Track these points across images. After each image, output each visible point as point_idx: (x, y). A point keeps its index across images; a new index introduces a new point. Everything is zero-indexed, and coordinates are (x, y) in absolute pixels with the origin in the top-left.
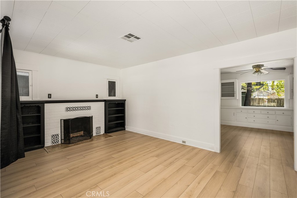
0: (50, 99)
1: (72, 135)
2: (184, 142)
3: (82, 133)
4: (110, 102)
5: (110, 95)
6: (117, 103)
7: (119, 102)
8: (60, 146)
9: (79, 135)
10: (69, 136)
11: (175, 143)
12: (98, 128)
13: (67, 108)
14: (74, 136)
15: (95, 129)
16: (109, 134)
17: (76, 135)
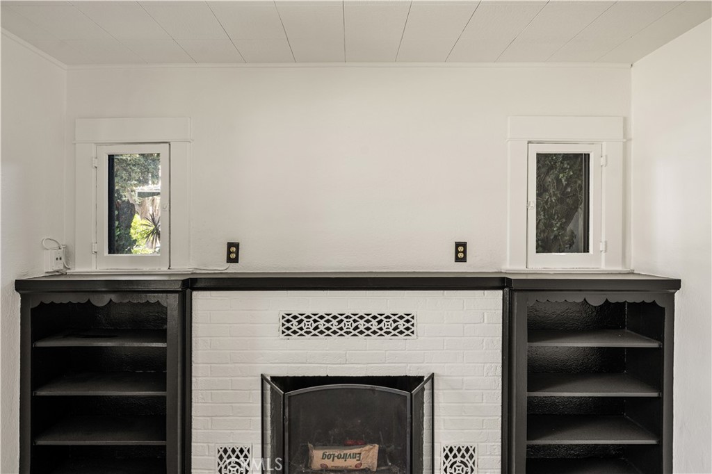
3: (370, 456)
5: (545, 245)
6: (596, 301)
7: (614, 298)
9: (352, 461)
13: (288, 319)
14: (329, 464)
15: (439, 458)
17: (340, 461)
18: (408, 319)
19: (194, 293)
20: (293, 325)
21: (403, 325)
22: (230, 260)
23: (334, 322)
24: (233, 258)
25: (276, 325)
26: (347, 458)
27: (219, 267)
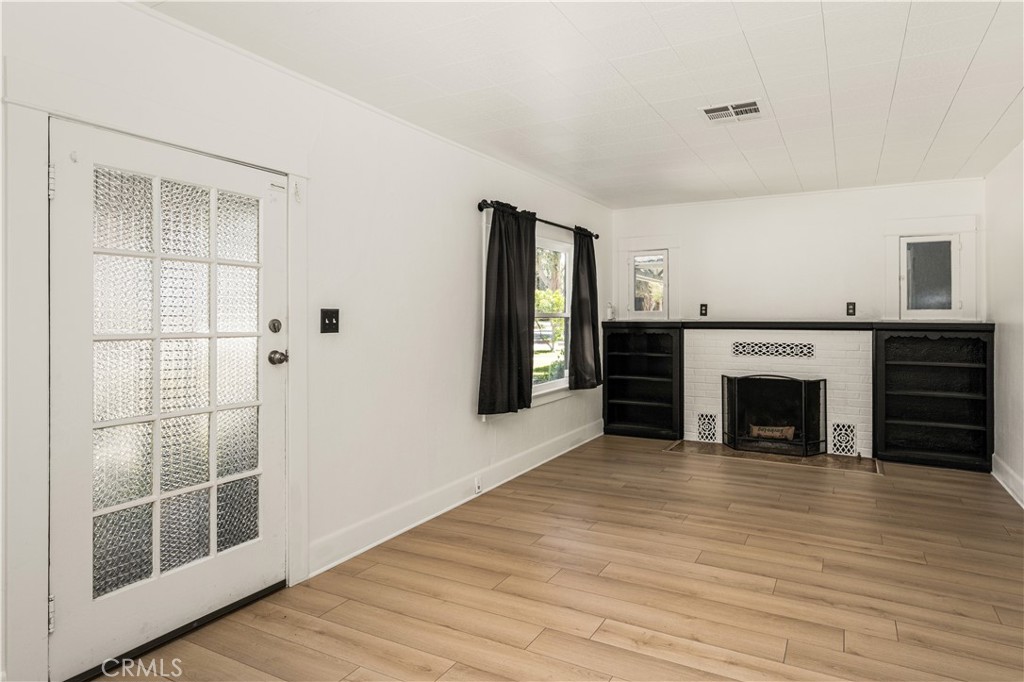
0: (703, 319)
1: (756, 430)
3: (789, 432)
4: (895, 334)
8: (719, 449)
9: (777, 434)
10: (748, 433)
12: (844, 429)
13: (737, 345)
14: (762, 433)
15: (830, 430)
16: (888, 466)
17: (768, 433)
18: (810, 347)
19: (685, 331)
20: (740, 349)
21: (807, 351)
22: (702, 314)
23: (764, 347)
24: (704, 313)
25: (730, 349)
26: (775, 432)
27: (697, 318)
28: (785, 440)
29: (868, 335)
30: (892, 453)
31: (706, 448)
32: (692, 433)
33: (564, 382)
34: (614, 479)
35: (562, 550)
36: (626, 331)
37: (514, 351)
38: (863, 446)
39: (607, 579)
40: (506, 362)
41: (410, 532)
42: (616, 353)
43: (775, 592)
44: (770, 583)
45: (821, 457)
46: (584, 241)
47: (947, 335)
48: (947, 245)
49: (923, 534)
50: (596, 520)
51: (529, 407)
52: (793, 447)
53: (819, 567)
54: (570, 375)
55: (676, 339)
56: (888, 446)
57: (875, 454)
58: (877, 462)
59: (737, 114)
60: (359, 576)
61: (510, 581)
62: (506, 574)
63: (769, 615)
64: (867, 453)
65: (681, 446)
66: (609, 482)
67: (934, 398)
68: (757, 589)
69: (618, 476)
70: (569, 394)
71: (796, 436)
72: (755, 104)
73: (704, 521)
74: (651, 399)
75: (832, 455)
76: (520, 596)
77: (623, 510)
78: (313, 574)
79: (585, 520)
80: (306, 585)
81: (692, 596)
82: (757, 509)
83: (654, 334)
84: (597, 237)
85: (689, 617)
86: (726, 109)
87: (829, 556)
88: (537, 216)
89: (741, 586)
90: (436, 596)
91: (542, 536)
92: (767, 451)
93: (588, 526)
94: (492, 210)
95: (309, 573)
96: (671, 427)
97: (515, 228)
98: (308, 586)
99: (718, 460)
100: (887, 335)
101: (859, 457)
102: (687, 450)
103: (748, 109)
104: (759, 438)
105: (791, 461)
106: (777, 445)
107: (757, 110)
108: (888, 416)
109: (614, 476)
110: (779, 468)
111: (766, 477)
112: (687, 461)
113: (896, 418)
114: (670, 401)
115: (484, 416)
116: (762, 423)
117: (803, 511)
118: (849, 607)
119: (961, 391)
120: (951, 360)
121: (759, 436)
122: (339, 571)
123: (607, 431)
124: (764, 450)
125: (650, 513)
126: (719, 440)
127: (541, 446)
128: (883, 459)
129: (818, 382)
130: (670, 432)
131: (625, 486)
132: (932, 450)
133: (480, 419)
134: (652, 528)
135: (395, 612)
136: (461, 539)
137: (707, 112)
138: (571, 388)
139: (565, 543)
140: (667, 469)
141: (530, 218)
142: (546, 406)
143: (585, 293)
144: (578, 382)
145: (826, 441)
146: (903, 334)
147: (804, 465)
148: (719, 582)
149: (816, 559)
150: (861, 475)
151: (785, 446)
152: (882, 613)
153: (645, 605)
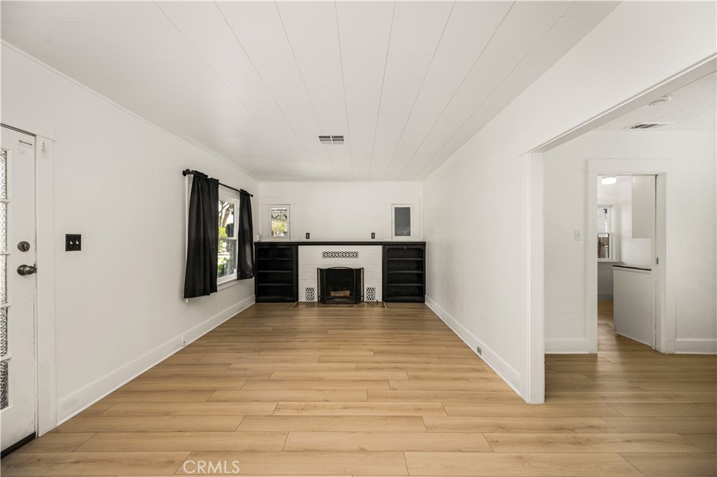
0: (308, 240)
1: (333, 294)
2: (479, 350)
3: (348, 293)
4: (391, 247)
5: (396, 234)
6: (405, 248)
8: (316, 304)
9: (342, 295)
10: (329, 295)
11: (469, 348)
12: (372, 290)
13: (324, 253)
14: (336, 295)
15: (365, 290)
16: (389, 304)
17: (339, 295)
19: (299, 247)
20: (326, 255)
21: (355, 255)
23: (337, 254)
24: (308, 238)
25: (321, 255)
26: (341, 294)
27: (304, 240)
28: (345, 297)
29: (380, 247)
30: (390, 298)
31: (310, 305)
32: (302, 297)
33: (234, 276)
34: (266, 326)
35: (245, 370)
36: (267, 247)
37: (207, 260)
38: (378, 296)
39: (275, 381)
40: (202, 266)
41: (138, 378)
42: (262, 259)
43: (357, 369)
44: (354, 365)
45: (362, 304)
46: (245, 197)
47: (409, 247)
48: (408, 209)
49: (407, 332)
50: (261, 350)
51: (216, 291)
52: (349, 300)
53: (372, 353)
54: (238, 271)
55: (294, 252)
56: (388, 296)
57: (383, 300)
58: (385, 303)
59: (333, 140)
60: (102, 415)
61: (216, 394)
62: (214, 391)
63: (356, 381)
64: (380, 300)
65: (297, 305)
66: (264, 328)
67: (405, 273)
68: (349, 370)
69: (268, 324)
70: (236, 282)
71: (351, 295)
72: (342, 137)
73: (317, 341)
74: (281, 282)
75: (366, 302)
76: (225, 401)
77: (275, 342)
78: (59, 424)
79: (255, 351)
80: (55, 431)
81: (320, 380)
82: (340, 331)
83: (283, 249)
84: (252, 196)
85: (321, 390)
86: (329, 137)
87: (375, 348)
88: (220, 182)
89: (342, 370)
90: (167, 414)
91: (231, 364)
92: (338, 303)
93: (257, 354)
94: (193, 176)
95: (57, 422)
96: (292, 296)
97: (207, 187)
98: (56, 432)
99: (316, 310)
100: (387, 247)
101: (377, 302)
102: (301, 307)
103: (339, 138)
104: (335, 297)
105: (350, 307)
106: (342, 300)
107: (343, 140)
108: (388, 283)
109: (266, 324)
110: (345, 310)
111: (341, 315)
112: (300, 312)
113: (391, 283)
114: (292, 283)
115: (187, 299)
116: (335, 290)
117: (360, 329)
118: (388, 369)
119: (414, 270)
120: (410, 257)
121: (334, 296)
122: (83, 415)
123: (257, 301)
124: (338, 302)
125: (290, 341)
126: (316, 300)
127: (221, 313)
128: (387, 301)
129: (360, 269)
130: (292, 299)
131: (273, 330)
132: (404, 295)
133: (185, 301)
134: (292, 349)
135: (138, 432)
136: (178, 376)
137: (320, 137)
138: (238, 279)
139: (246, 366)
140: (294, 318)
141: (215, 183)
142: (225, 290)
143: (246, 227)
144: (242, 275)
145: (363, 296)
146: (394, 247)
147: (355, 308)
148: (330, 370)
149: (371, 350)
150: (378, 310)
151: (346, 300)
152: (401, 369)
153: (298, 389)
